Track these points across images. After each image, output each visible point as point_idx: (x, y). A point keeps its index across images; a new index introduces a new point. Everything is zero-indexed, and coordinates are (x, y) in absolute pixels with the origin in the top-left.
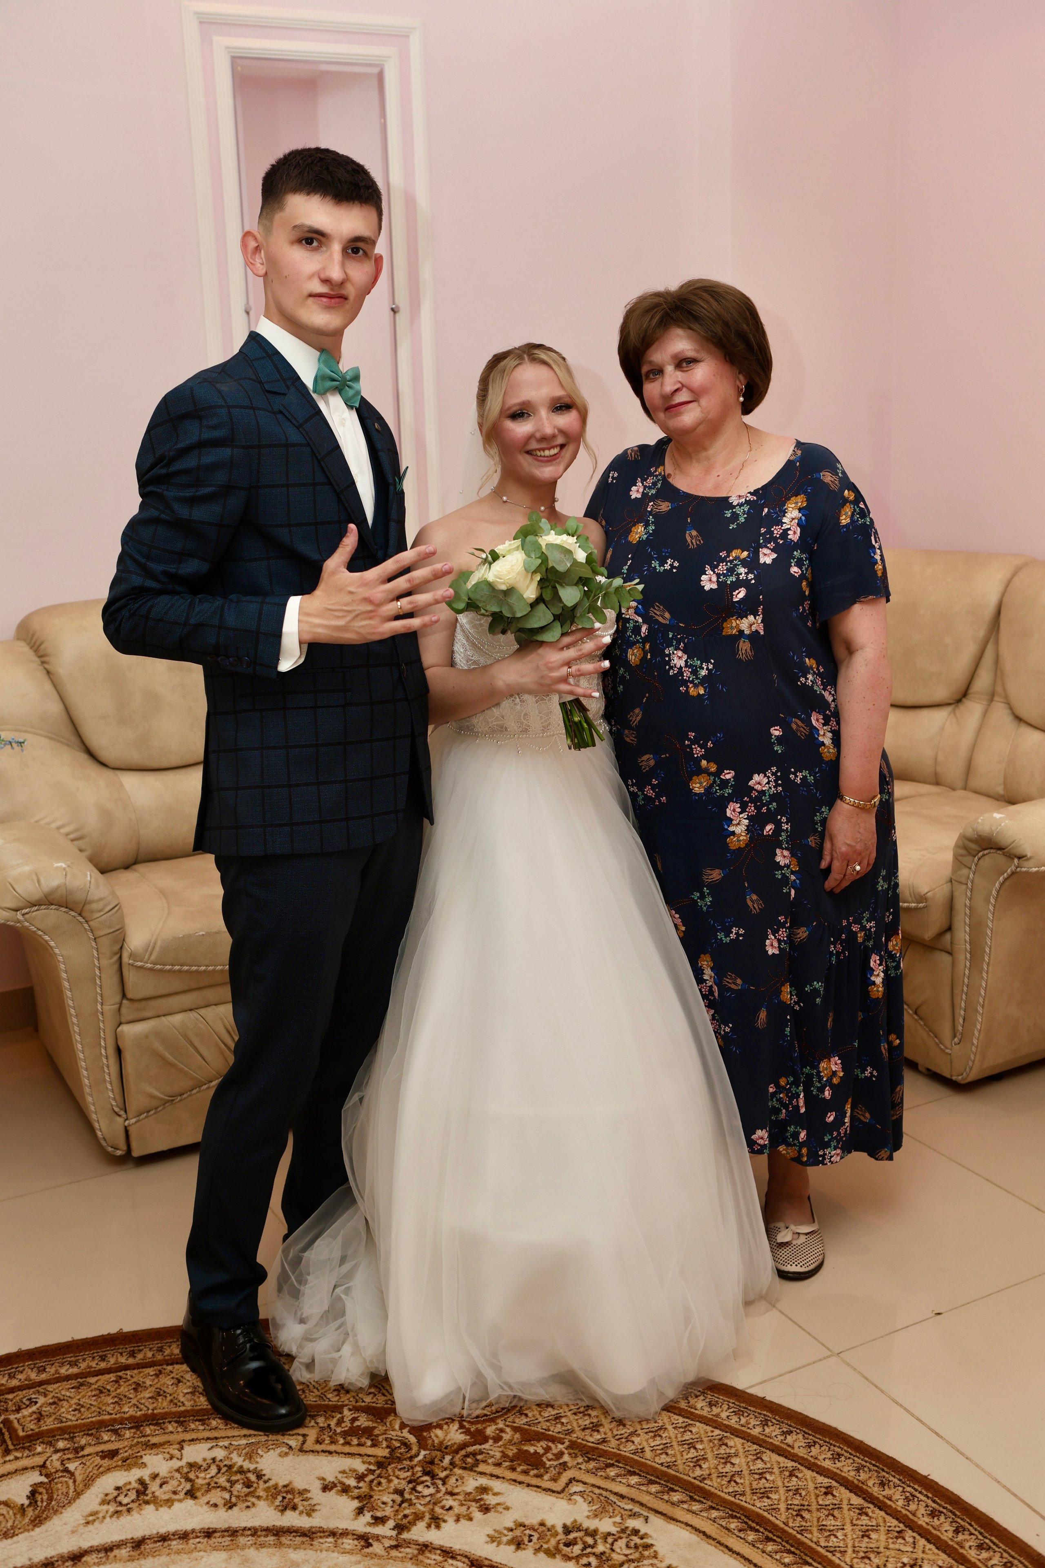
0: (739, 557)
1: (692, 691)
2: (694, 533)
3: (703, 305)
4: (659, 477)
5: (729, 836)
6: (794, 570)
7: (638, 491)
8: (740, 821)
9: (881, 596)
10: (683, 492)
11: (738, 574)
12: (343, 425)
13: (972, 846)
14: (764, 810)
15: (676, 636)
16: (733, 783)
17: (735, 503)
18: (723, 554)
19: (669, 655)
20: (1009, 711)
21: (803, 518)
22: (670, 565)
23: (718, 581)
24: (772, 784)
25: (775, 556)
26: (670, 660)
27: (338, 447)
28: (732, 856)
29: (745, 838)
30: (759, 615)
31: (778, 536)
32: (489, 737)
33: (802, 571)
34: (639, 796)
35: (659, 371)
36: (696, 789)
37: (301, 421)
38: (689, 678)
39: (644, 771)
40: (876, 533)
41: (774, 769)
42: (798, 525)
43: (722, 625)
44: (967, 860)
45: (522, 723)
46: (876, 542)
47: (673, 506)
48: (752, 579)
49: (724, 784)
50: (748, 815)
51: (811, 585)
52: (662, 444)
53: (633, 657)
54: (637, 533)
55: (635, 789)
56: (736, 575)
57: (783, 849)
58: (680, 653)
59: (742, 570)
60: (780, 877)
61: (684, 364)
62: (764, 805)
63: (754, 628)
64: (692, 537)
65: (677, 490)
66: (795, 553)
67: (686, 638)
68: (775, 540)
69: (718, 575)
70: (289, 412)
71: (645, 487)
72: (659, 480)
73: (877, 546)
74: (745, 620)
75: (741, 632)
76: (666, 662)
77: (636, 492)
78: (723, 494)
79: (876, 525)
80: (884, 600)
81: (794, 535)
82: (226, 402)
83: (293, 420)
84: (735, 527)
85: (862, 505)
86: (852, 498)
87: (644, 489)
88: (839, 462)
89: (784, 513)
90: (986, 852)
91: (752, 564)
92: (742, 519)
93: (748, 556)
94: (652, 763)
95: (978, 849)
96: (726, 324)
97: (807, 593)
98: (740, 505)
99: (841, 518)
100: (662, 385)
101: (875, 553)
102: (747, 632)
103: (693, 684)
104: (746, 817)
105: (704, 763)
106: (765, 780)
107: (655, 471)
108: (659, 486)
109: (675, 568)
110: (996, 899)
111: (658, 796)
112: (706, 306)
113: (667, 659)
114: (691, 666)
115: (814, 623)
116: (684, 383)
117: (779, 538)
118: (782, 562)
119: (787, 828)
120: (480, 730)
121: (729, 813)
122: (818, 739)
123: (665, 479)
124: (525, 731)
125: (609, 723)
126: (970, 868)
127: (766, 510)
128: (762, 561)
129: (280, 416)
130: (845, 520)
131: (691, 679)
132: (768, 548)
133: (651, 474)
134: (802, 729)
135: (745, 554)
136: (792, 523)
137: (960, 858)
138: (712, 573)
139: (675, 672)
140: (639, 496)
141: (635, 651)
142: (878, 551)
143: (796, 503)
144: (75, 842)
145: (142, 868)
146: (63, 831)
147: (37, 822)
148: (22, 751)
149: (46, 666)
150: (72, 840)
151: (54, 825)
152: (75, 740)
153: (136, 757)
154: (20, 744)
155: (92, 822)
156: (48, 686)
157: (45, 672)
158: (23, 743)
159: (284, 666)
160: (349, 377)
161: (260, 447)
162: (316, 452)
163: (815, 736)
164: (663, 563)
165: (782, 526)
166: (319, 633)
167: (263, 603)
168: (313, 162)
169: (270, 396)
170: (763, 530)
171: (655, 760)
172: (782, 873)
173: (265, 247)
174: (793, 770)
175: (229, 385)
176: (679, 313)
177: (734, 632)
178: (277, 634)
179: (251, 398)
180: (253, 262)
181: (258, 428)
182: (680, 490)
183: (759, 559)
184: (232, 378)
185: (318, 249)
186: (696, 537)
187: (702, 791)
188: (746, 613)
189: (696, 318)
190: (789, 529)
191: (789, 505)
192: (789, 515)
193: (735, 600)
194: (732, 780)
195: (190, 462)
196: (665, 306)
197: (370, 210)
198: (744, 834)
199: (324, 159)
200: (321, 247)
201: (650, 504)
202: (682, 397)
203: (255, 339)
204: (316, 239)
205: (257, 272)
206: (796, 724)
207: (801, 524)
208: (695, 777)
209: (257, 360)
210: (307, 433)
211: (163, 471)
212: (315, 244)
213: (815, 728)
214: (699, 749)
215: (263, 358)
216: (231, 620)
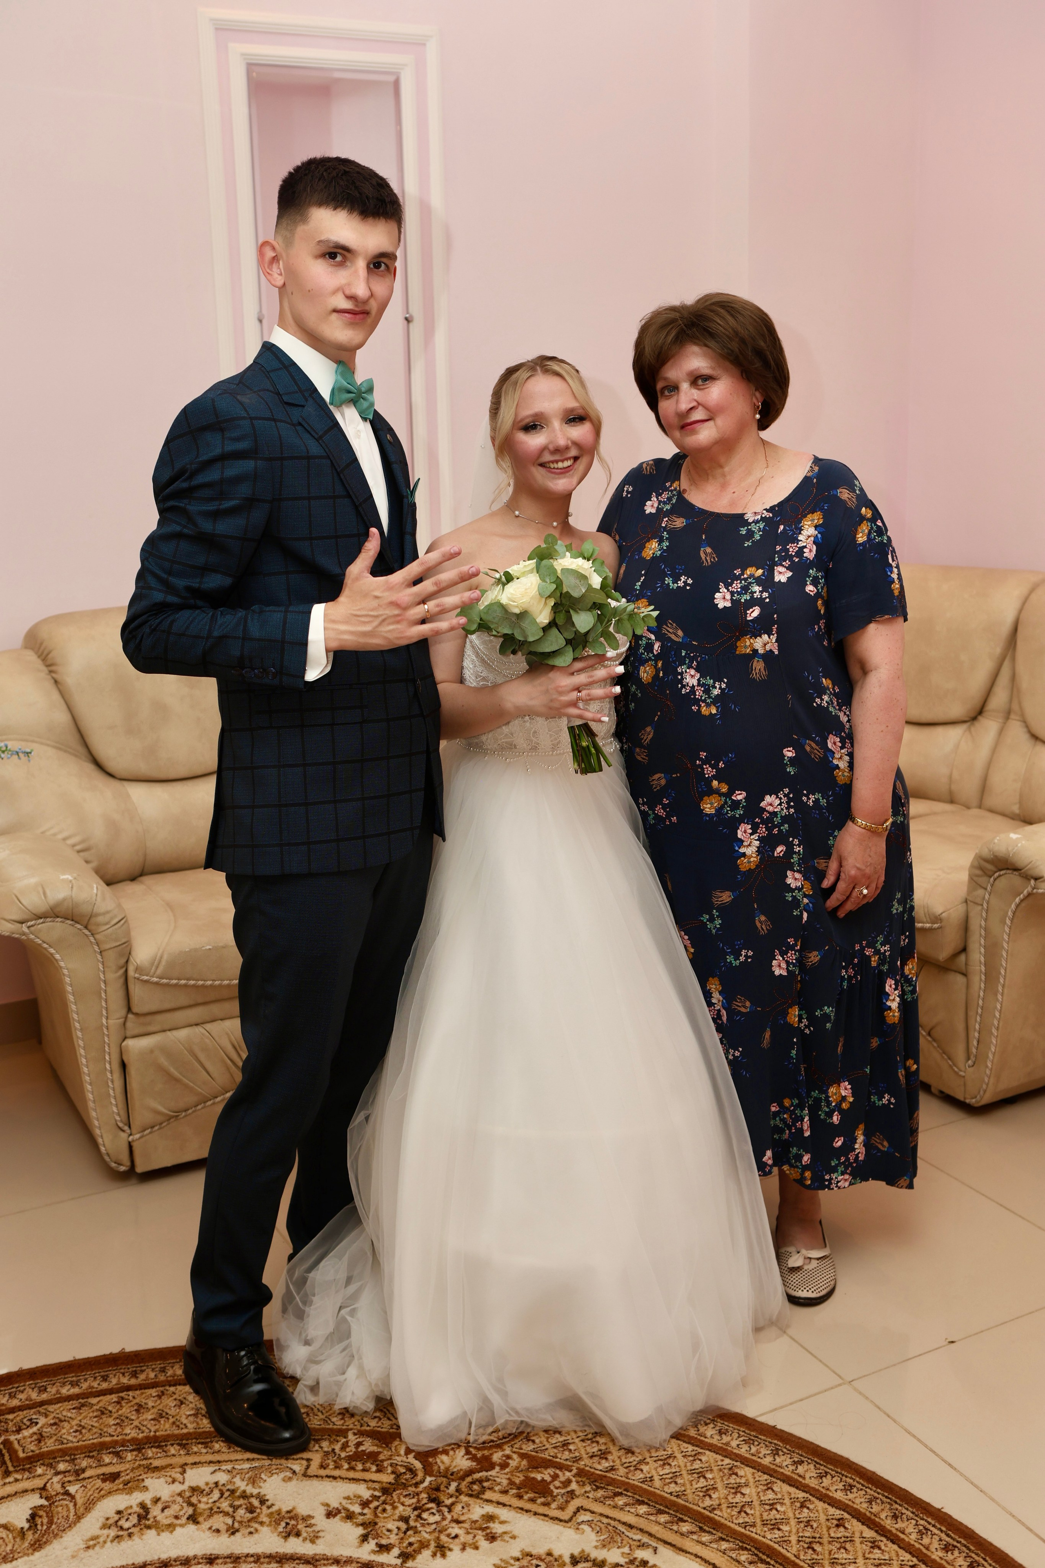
0: (754, 575)
1: (705, 711)
2: (709, 550)
3: (720, 321)
4: (674, 492)
5: (740, 858)
6: (810, 588)
7: (652, 506)
8: (751, 842)
9: (897, 616)
10: (698, 508)
11: (753, 593)
12: (359, 437)
13: (988, 866)
14: (775, 831)
15: (689, 654)
16: (745, 804)
17: (750, 520)
18: (737, 572)
19: (681, 674)
20: (1025, 729)
21: (819, 536)
22: (684, 582)
23: (732, 599)
24: (784, 805)
25: (790, 574)
26: (682, 679)
27: (356, 460)
28: (742, 877)
29: (755, 859)
30: (773, 635)
31: (793, 554)
32: (498, 754)
33: (818, 590)
34: (650, 815)
35: (674, 388)
36: (707, 810)
37: (320, 433)
38: (701, 697)
39: (655, 790)
40: (893, 551)
41: (786, 791)
42: (814, 542)
43: (736, 644)
44: (983, 880)
45: (531, 741)
46: (893, 561)
47: (688, 522)
48: (766, 598)
49: (736, 805)
50: (759, 836)
51: (826, 604)
52: (678, 459)
53: (645, 675)
54: (650, 550)
55: (645, 808)
56: (750, 593)
57: (794, 871)
58: (693, 672)
59: (757, 589)
60: (790, 899)
61: (700, 382)
62: (775, 826)
63: (768, 648)
64: (706, 554)
65: (692, 506)
66: (811, 571)
67: (699, 656)
68: (790, 557)
69: (732, 593)
70: (308, 424)
71: (660, 502)
72: (674, 495)
73: (894, 564)
74: (758, 639)
75: (755, 651)
76: (678, 680)
77: (650, 507)
78: (739, 511)
80: (902, 619)
81: (810, 553)
82: (248, 414)
83: (313, 432)
84: (750, 544)
85: (879, 523)
86: (869, 515)
87: (659, 504)
88: (857, 479)
89: (800, 530)
90: (1002, 872)
91: (767, 582)
92: (757, 537)
93: (763, 574)
94: (663, 782)
95: (995, 869)
96: (743, 341)
97: (822, 612)
98: (756, 522)
99: (858, 536)
100: (677, 402)
101: (892, 572)
102: (761, 651)
103: (706, 703)
104: (757, 838)
105: (715, 783)
106: (777, 802)
107: (671, 486)
108: (674, 501)
109: (689, 585)
110: (1012, 920)
111: (669, 816)
112: (723, 323)
113: (679, 677)
114: (703, 685)
115: (829, 642)
116: (700, 402)
117: (794, 556)
118: (797, 580)
119: (799, 851)
120: (489, 747)
121: (740, 834)
122: (832, 762)
123: (680, 494)
124: (535, 749)
125: (620, 741)
126: (986, 889)
127: (782, 527)
128: (777, 579)
129: (299, 428)
130: (861, 538)
131: (703, 698)
132: (783, 566)
133: (667, 489)
134: (816, 751)
135: (760, 572)
136: (808, 541)
137: (975, 878)
138: (726, 591)
139: (688, 691)
140: (654, 511)
141: (648, 668)
142: (895, 570)
143: (813, 520)
144: (82, 854)
145: (148, 880)
146: (69, 842)
147: (43, 833)
148: (29, 761)
149: (54, 675)
150: (79, 852)
151: (60, 836)
152: (82, 750)
153: (143, 768)
154: (28, 754)
155: (98, 833)
156: (56, 695)
157: (53, 681)
158: (30, 753)
159: (312, 674)
160: (363, 389)
161: (282, 459)
162: (335, 464)
163: (831, 759)
164: (676, 580)
165: (798, 544)
166: (346, 640)
167: (286, 611)
168: (337, 175)
169: (288, 408)
170: (778, 548)
171: (666, 779)
172: (792, 895)
173: (285, 258)
174: (805, 792)
175: (248, 396)
176: (695, 329)
177: (748, 651)
178: (304, 643)
179: (270, 410)
180: (270, 272)
181: (280, 440)
182: (694, 506)
183: (773, 578)
184: (251, 390)
185: (342, 264)
186: (711, 554)
187: (713, 811)
188: (760, 632)
189: (712, 335)
190: (805, 547)
191: (806, 523)
192: (804, 532)
193: (749, 619)
194: (744, 800)
195: (213, 475)
196: (681, 322)
197: (393, 225)
198: (755, 856)
199: (348, 172)
200: (345, 262)
201: (665, 520)
202: (698, 415)
203: (269, 350)
204: (341, 254)
205: (273, 283)
206: (810, 746)
207: (817, 541)
208: (706, 798)
209: (273, 371)
210: (326, 446)
211: (185, 485)
212: (339, 258)
213: (831, 751)
214: (710, 769)
215: (280, 369)
216: (255, 630)
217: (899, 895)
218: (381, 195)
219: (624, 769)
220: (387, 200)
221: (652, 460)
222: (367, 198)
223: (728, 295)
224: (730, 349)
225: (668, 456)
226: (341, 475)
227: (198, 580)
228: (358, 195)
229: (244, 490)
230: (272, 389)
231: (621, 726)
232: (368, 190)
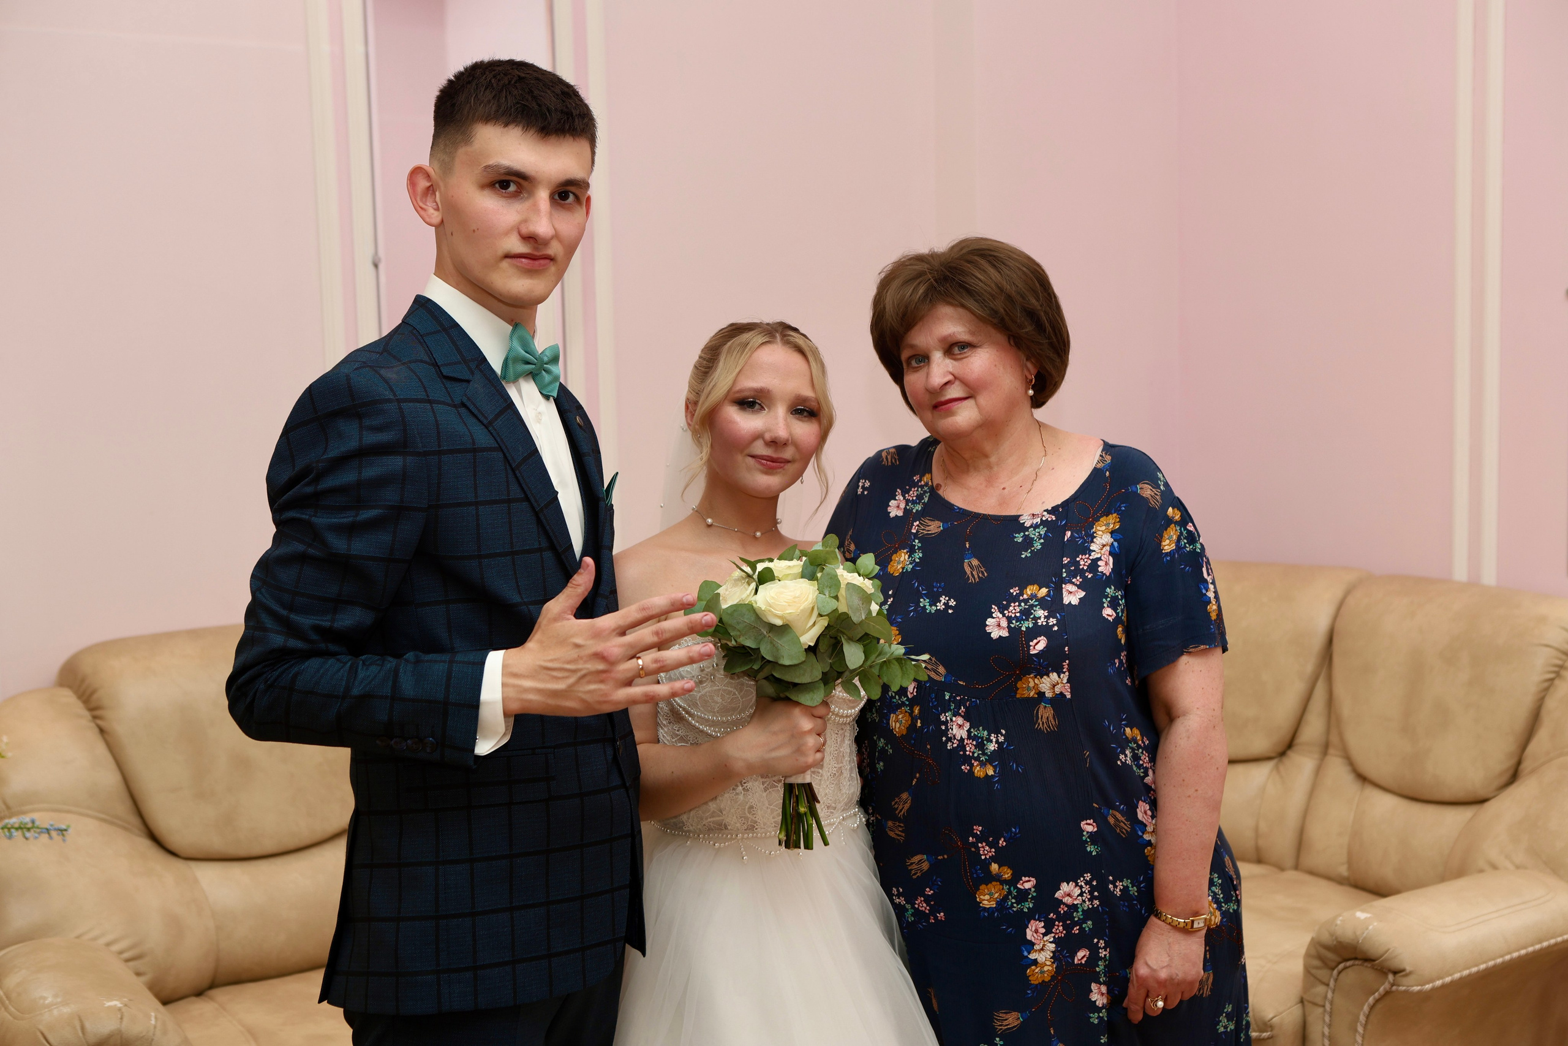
0: (1036, 596)
1: (978, 771)
2: (975, 562)
3: (979, 276)
4: (926, 488)
5: (1029, 966)
6: (1108, 612)
7: (898, 507)
8: (1044, 945)
9: (1216, 646)
10: (959, 508)
11: (1036, 619)
12: (539, 421)
13: (1329, 955)
14: (1076, 930)
15: (955, 697)
16: (1035, 894)
17: (1027, 524)
18: (1014, 591)
19: (946, 723)
20: (1348, 768)
21: (1116, 544)
22: (944, 604)
23: (1009, 627)
24: (1087, 896)
25: (1082, 594)
26: (947, 729)
27: (536, 450)
28: (1033, 992)
29: (1050, 968)
30: (1064, 673)
31: (1085, 568)
32: (704, 838)
33: (1117, 614)
34: (907, 910)
35: (924, 358)
36: (985, 902)
37: (491, 417)
38: (973, 753)
39: (915, 877)
40: (1208, 563)
41: (1088, 876)
42: (1111, 553)
43: (1016, 685)
44: (1323, 974)
45: (747, 818)
46: (1209, 574)
47: (946, 527)
48: (1054, 625)
49: (1023, 895)
50: (1054, 937)
51: (1127, 631)
52: (927, 446)
53: (898, 725)
54: (899, 563)
55: (901, 901)
56: (1033, 619)
57: (1100, 984)
58: (960, 721)
59: (1041, 613)
60: (1096, 1021)
61: (956, 350)
62: (1075, 924)
63: (1057, 690)
64: (972, 568)
65: (950, 506)
66: (1108, 590)
67: (968, 700)
68: (1082, 572)
69: (1009, 620)
70: (474, 405)
71: (907, 502)
72: (925, 492)
73: (1209, 579)
74: (1045, 679)
75: (1041, 694)
76: (941, 732)
77: (896, 509)
78: (1013, 513)
79: (1208, 553)
80: (1219, 650)
81: (1106, 567)
82: (395, 395)
83: (480, 417)
84: (1029, 555)
85: (1190, 527)
86: (1177, 517)
87: (907, 504)
88: (1160, 471)
89: (1092, 538)
90: (1349, 963)
91: (1053, 604)
92: (1038, 546)
93: (1048, 595)
94: (925, 866)
95: (1339, 959)
96: (1009, 298)
97: (1123, 641)
98: (1035, 527)
99: (1163, 543)
100: (928, 375)
101: (1207, 590)
102: (1049, 694)
103: (979, 761)
104: (1052, 939)
105: (994, 867)
106: (1077, 891)
107: (920, 480)
108: (926, 499)
109: (951, 608)
110: (1365, 1027)
111: (934, 911)
112: (985, 277)
113: (943, 727)
114: (975, 738)
115: (1133, 681)
116: (956, 375)
117: (1086, 570)
118: (1092, 602)
119: (1105, 955)
120: (691, 828)
121: (1029, 934)
122: (1142, 837)
123: (933, 491)
124: (752, 828)
125: (866, 812)
126: (1328, 985)
127: (1069, 534)
128: (1066, 601)
129: (463, 410)
130: (1168, 546)
131: (976, 755)
132: (1073, 583)
133: (915, 485)
134: (1122, 824)
135: (1044, 591)
136: (1103, 552)
137: (1314, 971)
138: (1001, 616)
139: (955, 745)
140: (900, 513)
141: (900, 716)
142: (1211, 587)
143: (1108, 525)
144: (131, 964)
145: (221, 995)
146: (116, 948)
147: (78, 937)
148: (64, 840)
149: (99, 722)
150: (127, 960)
151: (102, 941)
152: (135, 821)
153: (217, 843)
154: (62, 831)
155: (155, 936)
156: (101, 749)
157: (97, 730)
158: (66, 830)
159: (484, 747)
160: (546, 359)
161: (440, 453)
162: (509, 458)
163: (1140, 833)
164: (934, 602)
165: (1090, 555)
166: (530, 701)
167: (451, 662)
168: (510, 82)
169: (448, 384)
170: (1066, 560)
171: (929, 862)
172: (1099, 1017)
173: (442, 188)
174: (1111, 878)
175: (395, 369)
176: (948, 285)
177: (1032, 694)
178: (473, 704)
179: (424, 388)
180: (424, 206)
181: (438, 428)
182: (953, 505)
183: (1062, 599)
184: (399, 360)
185: (516, 195)
186: (978, 567)
187: (993, 904)
188: (1048, 670)
189: (970, 292)
190: (1099, 559)
191: (1098, 528)
192: (1098, 540)
193: (1032, 652)
194: (1033, 889)
195: (347, 477)
196: (930, 277)
197: (584, 145)
198: (1048, 963)
199: (524, 78)
200: (521, 192)
201: (915, 524)
202: (955, 392)
203: (423, 306)
204: (514, 182)
205: (428, 220)
206: (1115, 817)
207: (1114, 551)
208: (983, 887)
209: (428, 334)
210: (498, 434)
211: (309, 490)
212: (512, 188)
213: (1142, 823)
214: (987, 848)
215: (438, 332)
216: (408, 686)
217: (1229, 1008)
218: (567, 107)
219: (870, 849)
220: (575, 112)
221: (894, 447)
222: (549, 110)
223: (991, 240)
224: (993, 309)
225: (914, 442)
226: (517, 472)
227: (329, 617)
228: (536, 107)
229: (390, 495)
230: (426, 358)
231: (866, 791)
232: (551, 100)
